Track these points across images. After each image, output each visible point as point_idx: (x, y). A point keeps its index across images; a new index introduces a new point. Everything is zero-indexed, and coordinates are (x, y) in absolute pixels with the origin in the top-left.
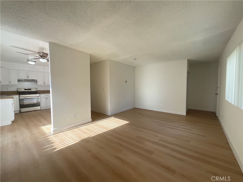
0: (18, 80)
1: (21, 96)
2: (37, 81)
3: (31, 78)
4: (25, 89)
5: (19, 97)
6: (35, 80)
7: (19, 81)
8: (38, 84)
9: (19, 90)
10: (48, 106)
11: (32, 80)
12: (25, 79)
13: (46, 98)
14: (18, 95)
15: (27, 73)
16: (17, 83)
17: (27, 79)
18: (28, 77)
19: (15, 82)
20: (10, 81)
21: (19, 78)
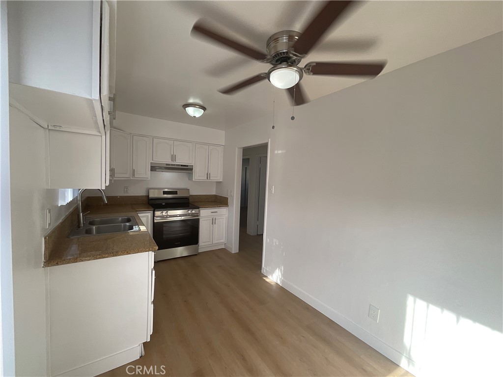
0: (151, 166)
1: (158, 213)
2: (192, 169)
3: (180, 161)
4: (165, 193)
5: (154, 216)
6: (187, 166)
7: (153, 168)
8: (193, 180)
9: (153, 194)
10: (216, 242)
11: (182, 166)
12: (167, 164)
13: (213, 219)
14: (152, 212)
15: (172, 147)
16: (149, 172)
17: (172, 165)
18: (173, 158)
19: (144, 172)
20: (134, 168)
21: (154, 159)
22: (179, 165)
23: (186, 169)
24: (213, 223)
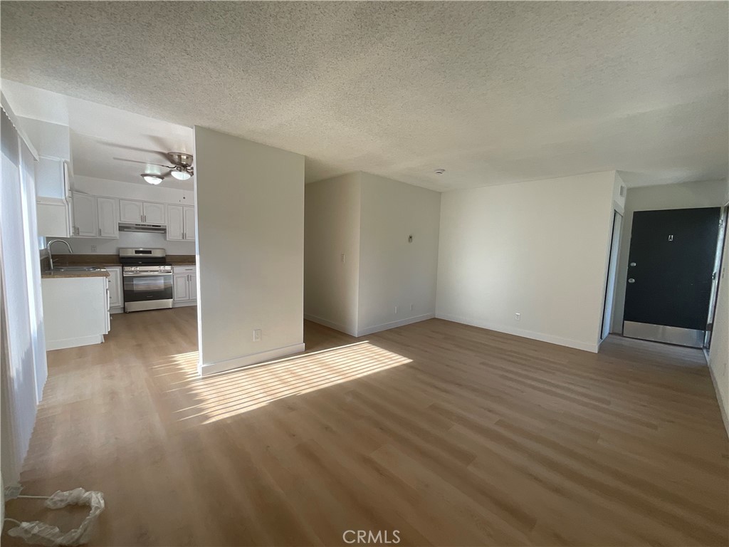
0: (119, 227)
1: (127, 268)
2: (165, 230)
3: (151, 221)
4: (137, 252)
5: (123, 271)
6: (160, 226)
7: (122, 228)
8: (167, 239)
9: (122, 254)
10: (193, 298)
11: (153, 226)
12: (136, 225)
13: (188, 276)
14: (121, 267)
15: (141, 208)
16: (117, 232)
17: (142, 225)
18: (143, 218)
19: (112, 231)
20: (100, 228)
21: (122, 220)
22: (148, 225)
23: (159, 229)
24: (188, 280)
